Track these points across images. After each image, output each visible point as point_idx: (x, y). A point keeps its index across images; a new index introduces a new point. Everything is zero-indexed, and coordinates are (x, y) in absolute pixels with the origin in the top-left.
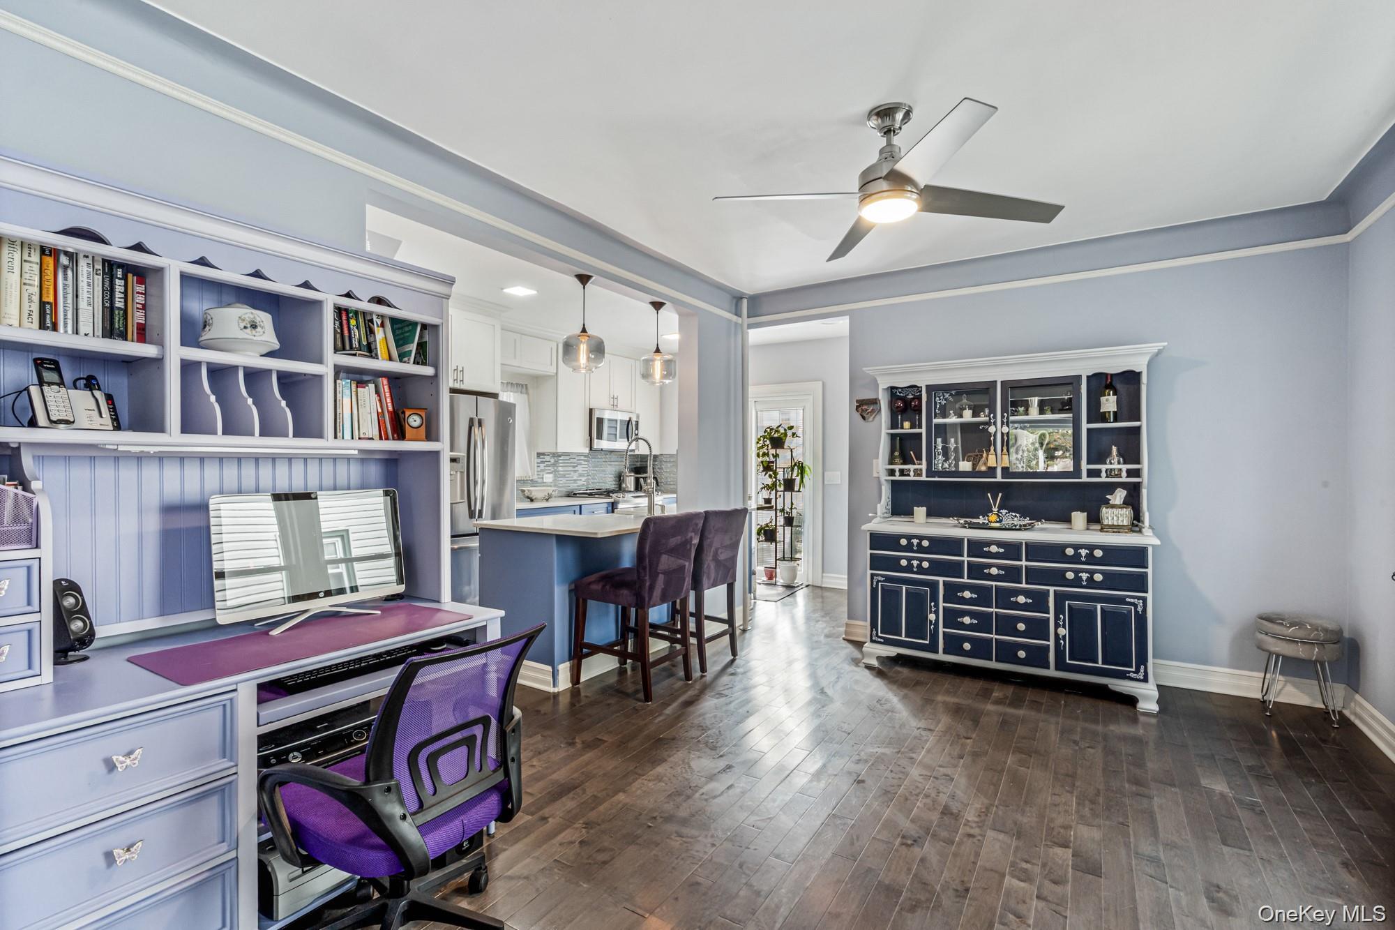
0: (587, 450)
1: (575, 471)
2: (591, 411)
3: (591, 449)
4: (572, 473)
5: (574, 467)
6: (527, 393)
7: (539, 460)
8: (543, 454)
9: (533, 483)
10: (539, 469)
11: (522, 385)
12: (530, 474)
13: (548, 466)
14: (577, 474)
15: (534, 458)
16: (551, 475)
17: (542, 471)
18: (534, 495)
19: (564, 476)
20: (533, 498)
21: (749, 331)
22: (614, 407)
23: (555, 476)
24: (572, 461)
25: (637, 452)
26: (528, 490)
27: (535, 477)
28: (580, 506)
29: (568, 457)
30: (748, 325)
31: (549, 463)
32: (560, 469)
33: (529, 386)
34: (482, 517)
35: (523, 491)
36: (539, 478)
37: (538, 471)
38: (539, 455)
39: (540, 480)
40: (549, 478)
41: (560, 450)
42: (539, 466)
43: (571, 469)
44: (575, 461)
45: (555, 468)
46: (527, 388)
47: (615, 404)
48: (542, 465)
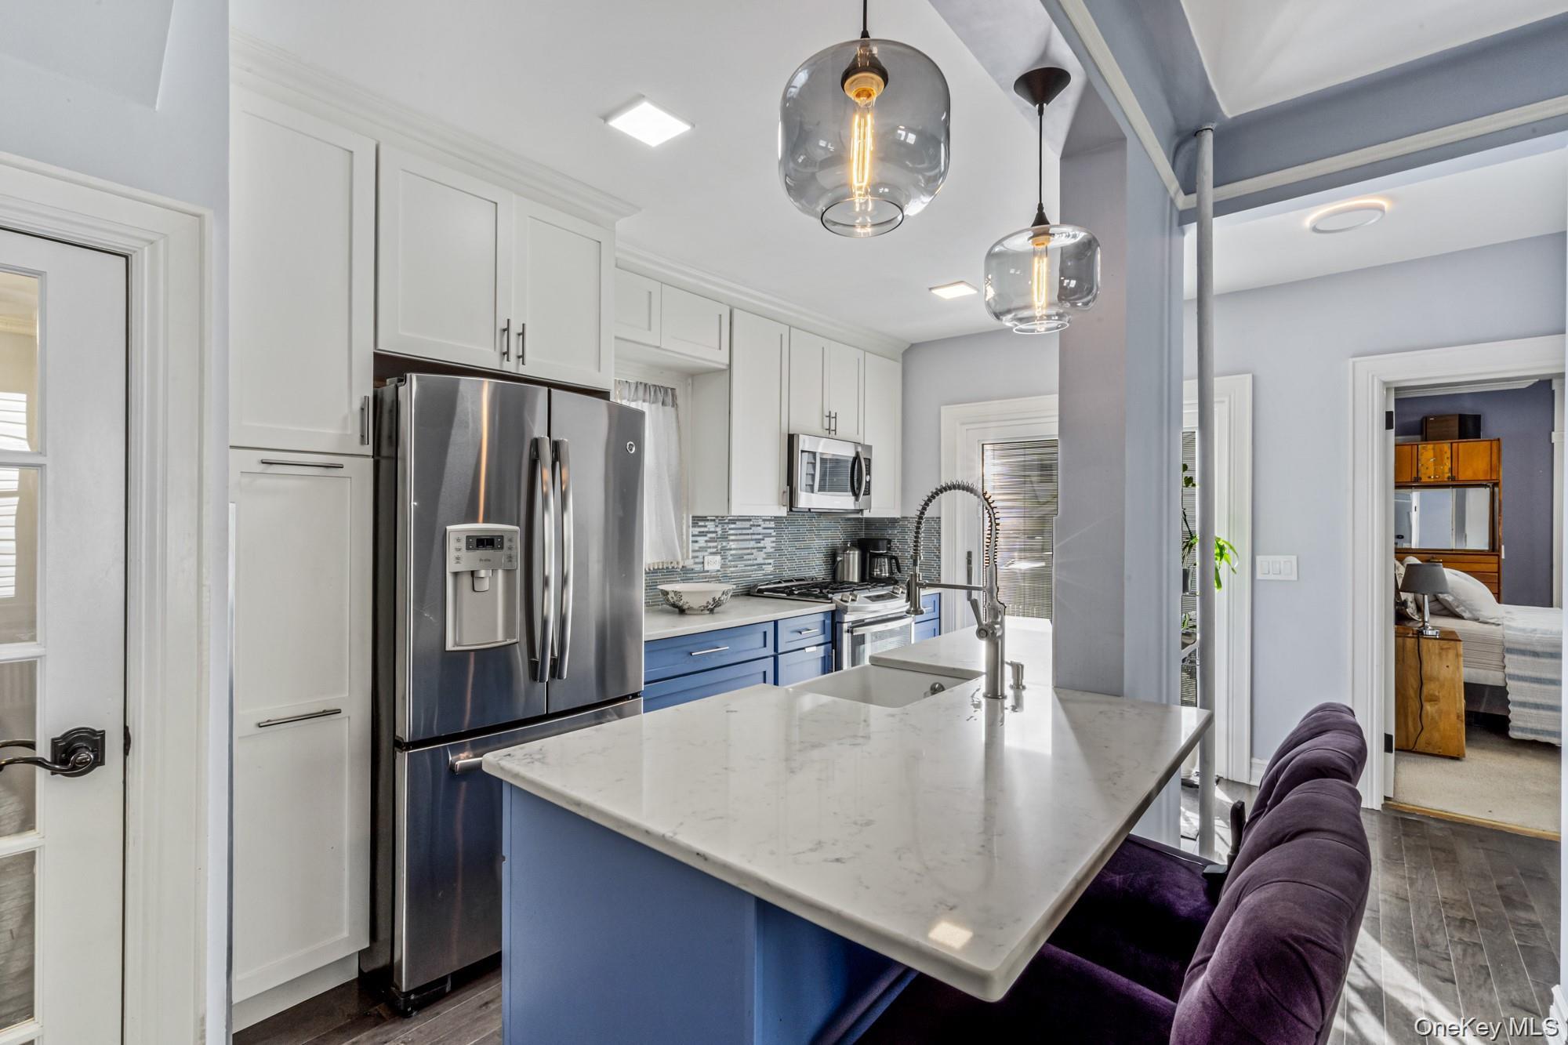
0: (783, 512)
1: (760, 549)
2: (791, 438)
3: (791, 510)
4: (754, 551)
5: (758, 541)
6: (674, 404)
7: (697, 530)
8: (704, 519)
9: (686, 574)
10: (696, 546)
11: (666, 390)
12: (680, 559)
13: (712, 540)
14: (762, 554)
15: (688, 527)
16: (718, 558)
17: (701, 549)
18: (687, 601)
19: (741, 558)
20: (685, 607)
21: (1214, 219)
22: (830, 432)
23: (724, 558)
24: (755, 530)
25: (866, 514)
26: (675, 592)
27: (689, 563)
28: (776, 622)
29: (747, 524)
30: (1215, 205)
31: (714, 535)
32: (733, 545)
33: (677, 392)
34: (560, 677)
35: (665, 593)
36: (696, 563)
37: (694, 551)
38: (697, 520)
39: (698, 568)
40: (713, 563)
41: (736, 511)
42: (696, 542)
43: (752, 544)
44: (760, 530)
45: (724, 544)
46: (674, 396)
47: (833, 428)
48: (702, 540)
